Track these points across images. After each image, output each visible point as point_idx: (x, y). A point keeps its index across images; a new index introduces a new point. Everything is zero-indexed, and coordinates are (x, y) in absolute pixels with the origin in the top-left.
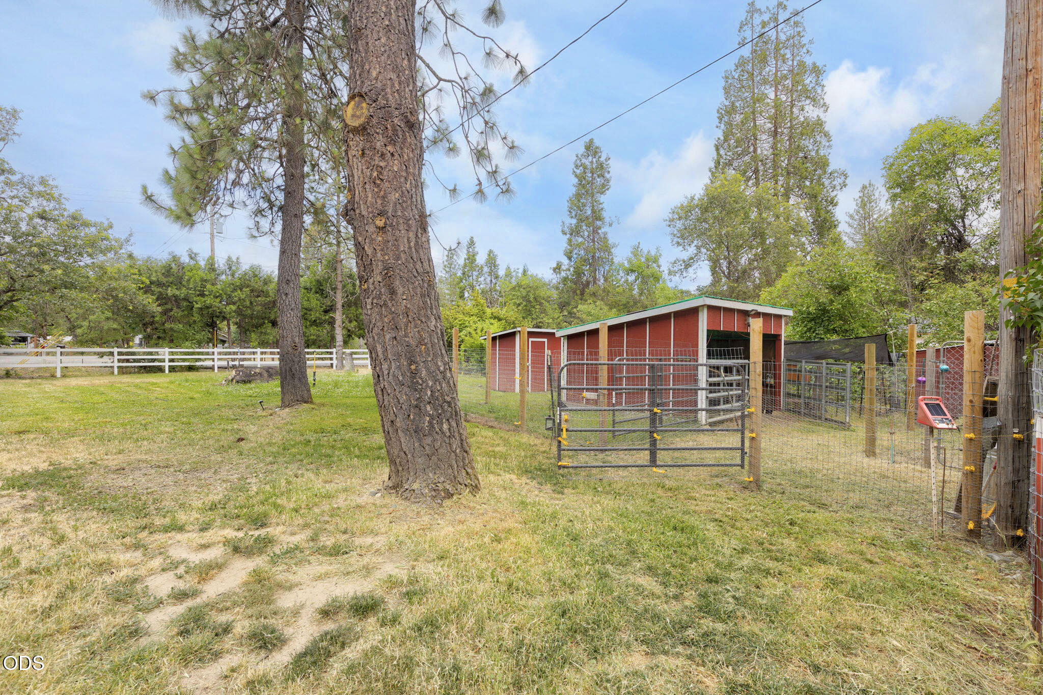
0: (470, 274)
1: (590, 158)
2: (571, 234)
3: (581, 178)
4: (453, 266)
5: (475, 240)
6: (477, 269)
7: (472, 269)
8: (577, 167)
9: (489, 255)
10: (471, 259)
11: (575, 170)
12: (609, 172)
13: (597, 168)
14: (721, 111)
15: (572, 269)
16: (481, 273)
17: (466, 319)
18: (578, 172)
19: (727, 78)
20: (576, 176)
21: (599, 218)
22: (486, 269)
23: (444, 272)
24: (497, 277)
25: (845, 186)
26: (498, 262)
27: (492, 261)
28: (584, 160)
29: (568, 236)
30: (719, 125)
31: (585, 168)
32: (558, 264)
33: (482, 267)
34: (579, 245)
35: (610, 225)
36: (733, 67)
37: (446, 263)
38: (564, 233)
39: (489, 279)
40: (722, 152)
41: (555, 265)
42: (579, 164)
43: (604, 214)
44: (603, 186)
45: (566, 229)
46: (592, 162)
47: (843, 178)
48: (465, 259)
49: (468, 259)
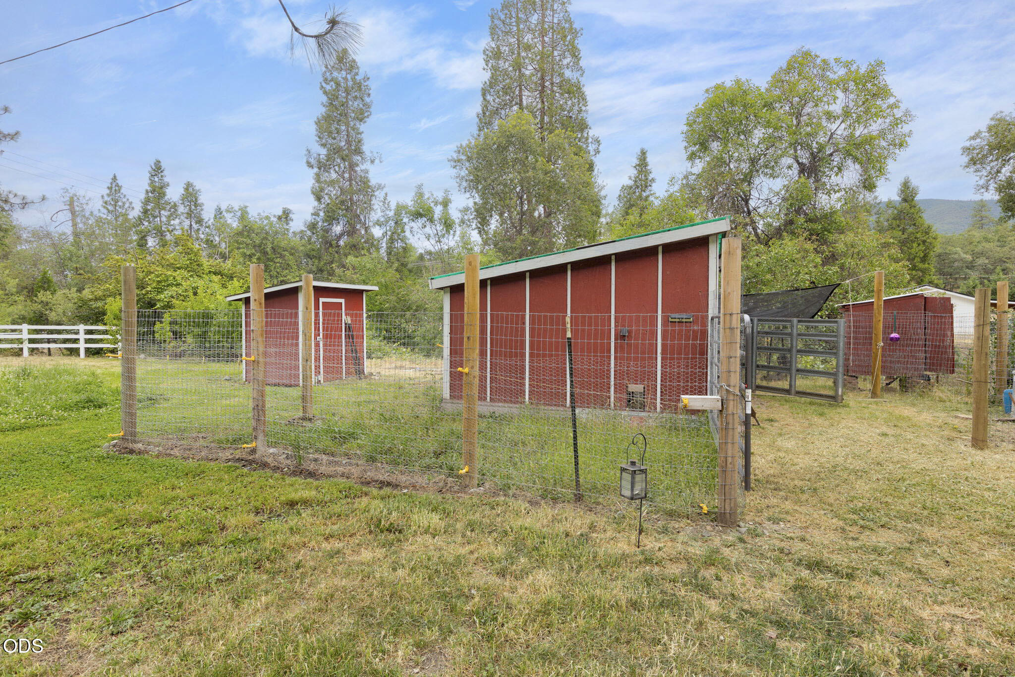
0: (157, 213)
1: (344, 73)
2: (320, 168)
3: (332, 97)
4: (120, 203)
5: (163, 165)
6: (168, 207)
7: (160, 206)
8: (326, 80)
9: (187, 189)
10: (157, 192)
11: (324, 85)
12: (369, 95)
13: (353, 88)
14: (487, 52)
15: (322, 214)
16: (174, 214)
17: (169, 273)
18: (328, 87)
19: (492, 17)
20: (325, 93)
21: (358, 151)
22: (181, 209)
23: (105, 211)
24: (200, 221)
25: (599, 152)
26: (202, 199)
27: (191, 196)
28: (335, 74)
29: (316, 170)
30: (486, 67)
31: (338, 84)
32: (284, 212)
33: (175, 206)
34: (332, 183)
35: (372, 162)
36: (499, 7)
37: (106, 198)
38: (310, 166)
39: (187, 222)
40: (488, 97)
41: (280, 213)
42: (329, 78)
43: (365, 148)
44: (362, 112)
45: (312, 161)
46: (346, 79)
47: (597, 144)
48: (147, 192)
49: (153, 191)
